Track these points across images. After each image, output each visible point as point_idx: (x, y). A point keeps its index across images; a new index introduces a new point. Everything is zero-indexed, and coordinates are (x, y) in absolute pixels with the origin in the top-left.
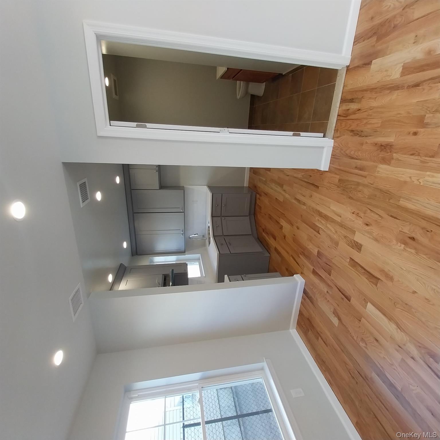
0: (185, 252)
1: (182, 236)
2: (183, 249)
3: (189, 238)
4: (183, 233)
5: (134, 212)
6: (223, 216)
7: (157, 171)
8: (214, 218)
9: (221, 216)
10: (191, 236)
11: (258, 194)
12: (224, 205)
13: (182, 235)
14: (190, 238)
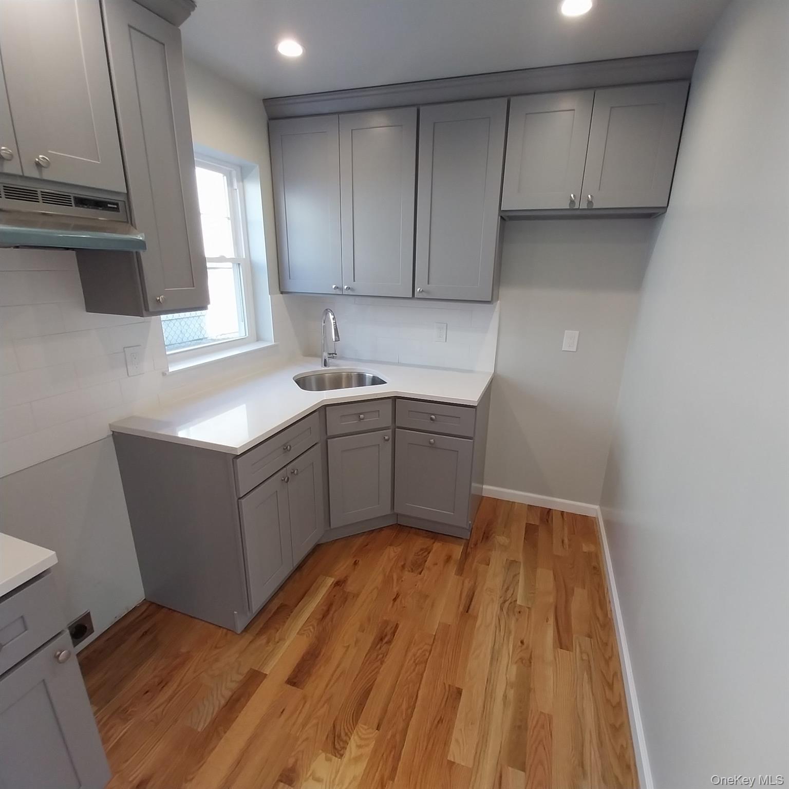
0: (282, 293)
1: (334, 286)
2: (293, 286)
3: (327, 310)
4: (342, 289)
5: (421, 108)
6: (394, 433)
7: (572, 202)
8: (389, 405)
9: (395, 428)
10: (331, 317)
11: (466, 555)
12: (432, 440)
13: (336, 288)
14: (326, 312)
